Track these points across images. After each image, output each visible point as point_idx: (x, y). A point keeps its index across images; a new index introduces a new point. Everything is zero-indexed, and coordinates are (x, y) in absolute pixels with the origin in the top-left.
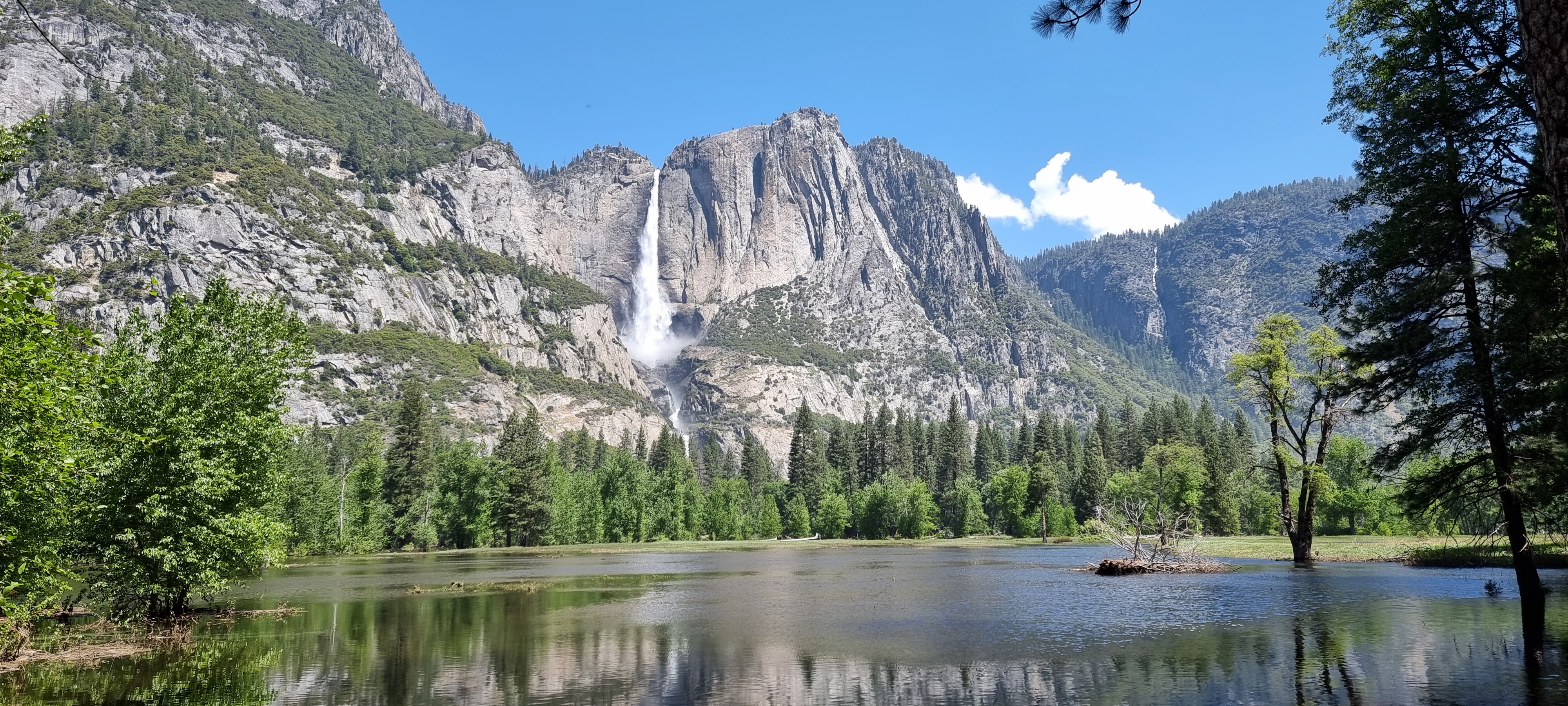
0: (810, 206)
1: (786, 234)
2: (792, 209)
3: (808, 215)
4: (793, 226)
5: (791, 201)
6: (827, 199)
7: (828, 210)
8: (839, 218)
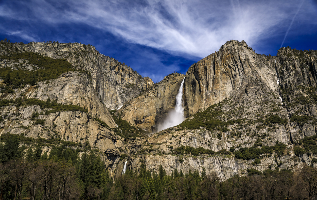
0: (231, 72)
1: (223, 85)
2: (225, 76)
3: (231, 76)
4: (226, 81)
5: (225, 73)
6: (237, 68)
7: (237, 72)
8: (241, 73)
